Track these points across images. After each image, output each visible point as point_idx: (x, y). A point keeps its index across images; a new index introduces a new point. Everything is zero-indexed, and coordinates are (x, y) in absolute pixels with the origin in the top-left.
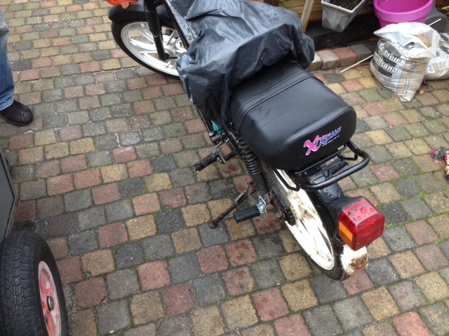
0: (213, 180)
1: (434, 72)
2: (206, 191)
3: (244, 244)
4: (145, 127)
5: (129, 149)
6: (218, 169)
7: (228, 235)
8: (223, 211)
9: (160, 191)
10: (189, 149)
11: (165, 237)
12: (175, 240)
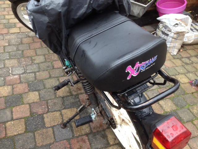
0: (66, 96)
1: (187, 40)
2: (61, 103)
3: (82, 139)
4: (29, 64)
5: (16, 76)
6: (70, 89)
7: (73, 133)
8: (71, 117)
9: (32, 103)
10: (54, 77)
11: (31, 134)
12: (37, 137)
